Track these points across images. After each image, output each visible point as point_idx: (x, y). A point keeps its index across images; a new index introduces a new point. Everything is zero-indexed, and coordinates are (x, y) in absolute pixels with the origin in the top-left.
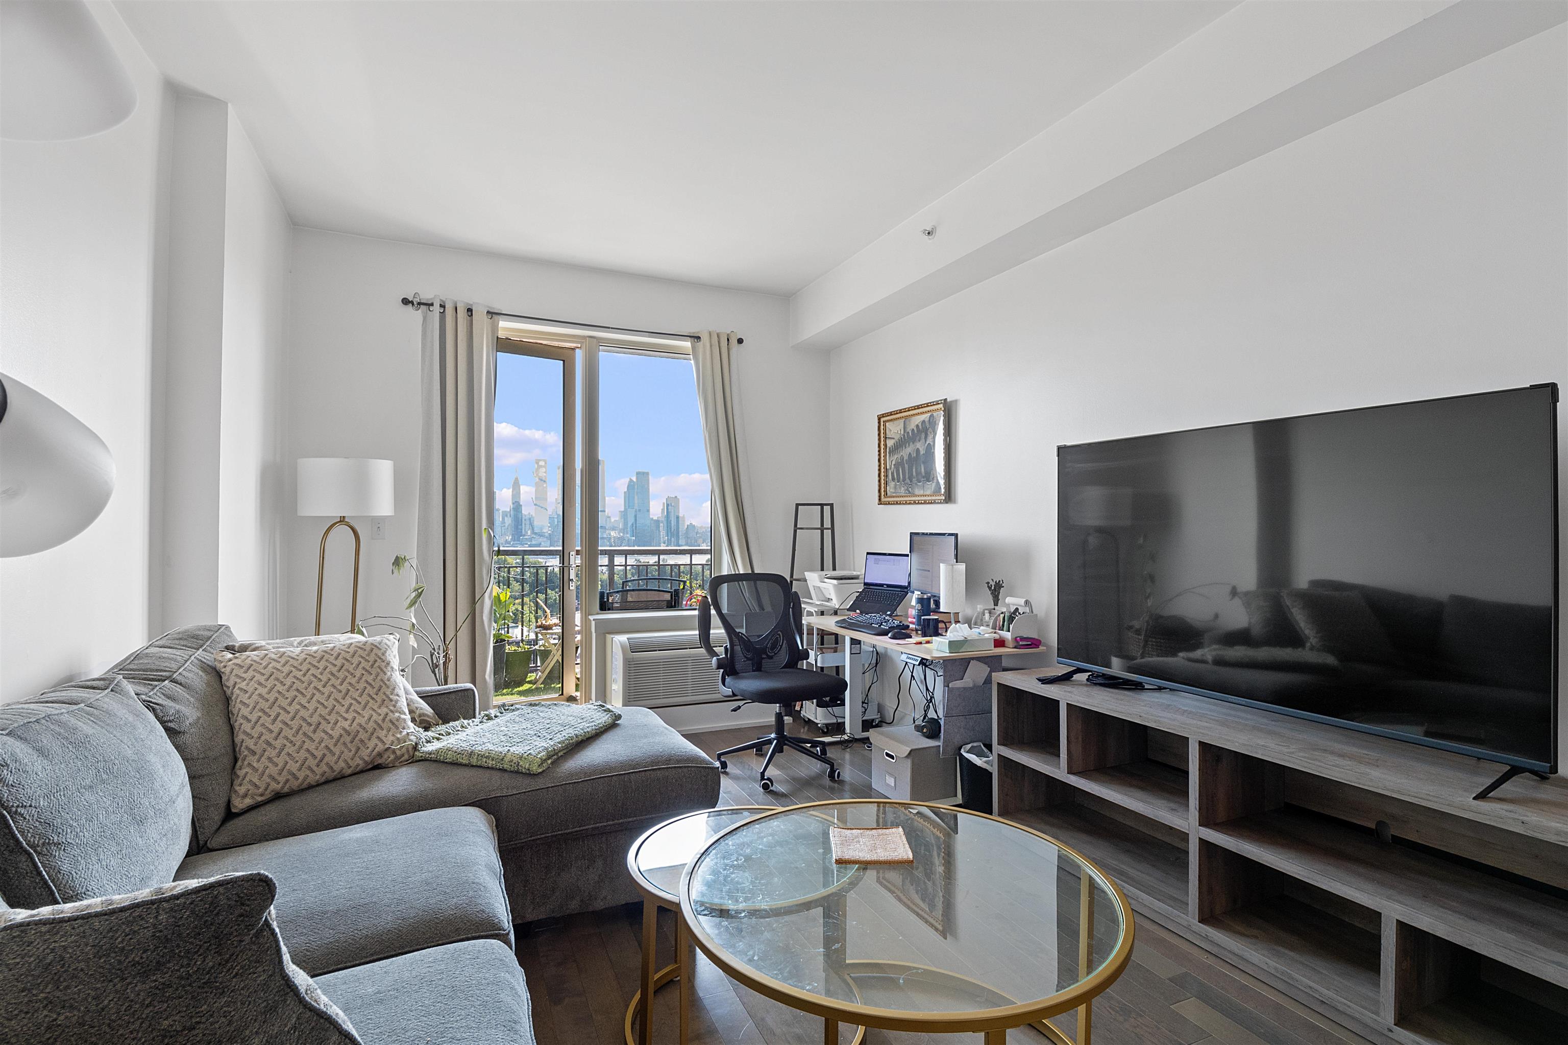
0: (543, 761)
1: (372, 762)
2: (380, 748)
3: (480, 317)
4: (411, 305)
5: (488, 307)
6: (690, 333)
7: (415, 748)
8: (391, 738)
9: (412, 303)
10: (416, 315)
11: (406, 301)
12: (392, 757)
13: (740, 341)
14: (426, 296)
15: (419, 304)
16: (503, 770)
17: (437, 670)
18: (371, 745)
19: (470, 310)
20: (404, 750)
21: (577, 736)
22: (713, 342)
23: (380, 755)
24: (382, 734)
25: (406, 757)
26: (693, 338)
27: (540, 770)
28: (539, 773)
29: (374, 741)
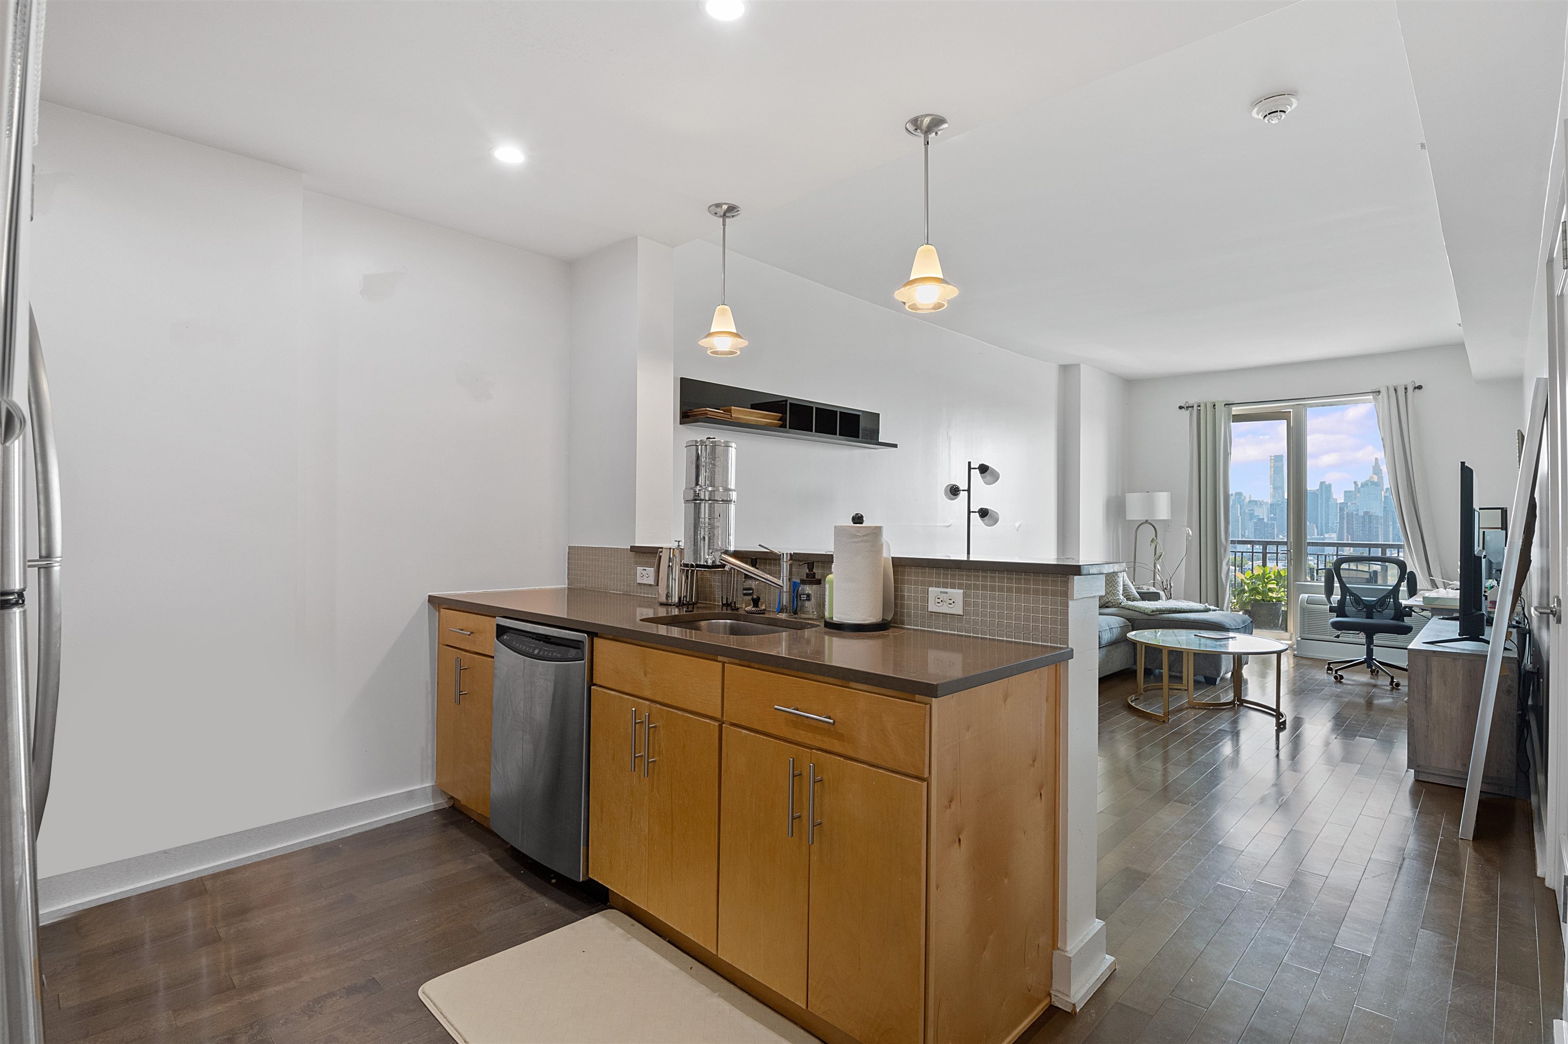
0: (1153, 611)
1: (1105, 605)
2: (1107, 600)
3: (1220, 408)
4: (1183, 409)
5: (1225, 401)
6: (1373, 390)
7: (1120, 604)
8: (1111, 598)
9: (1184, 407)
10: (1186, 413)
11: (1181, 408)
12: (1111, 604)
13: (1420, 387)
14: (1191, 403)
15: (1187, 407)
16: (1141, 612)
17: (1165, 591)
18: (1104, 599)
19: (1214, 405)
20: (1116, 603)
21: (1176, 608)
22: (1390, 394)
23: (1107, 603)
24: (1108, 596)
25: (1117, 606)
26: (1375, 394)
27: (1152, 614)
28: (1152, 615)
29: (1105, 598)
